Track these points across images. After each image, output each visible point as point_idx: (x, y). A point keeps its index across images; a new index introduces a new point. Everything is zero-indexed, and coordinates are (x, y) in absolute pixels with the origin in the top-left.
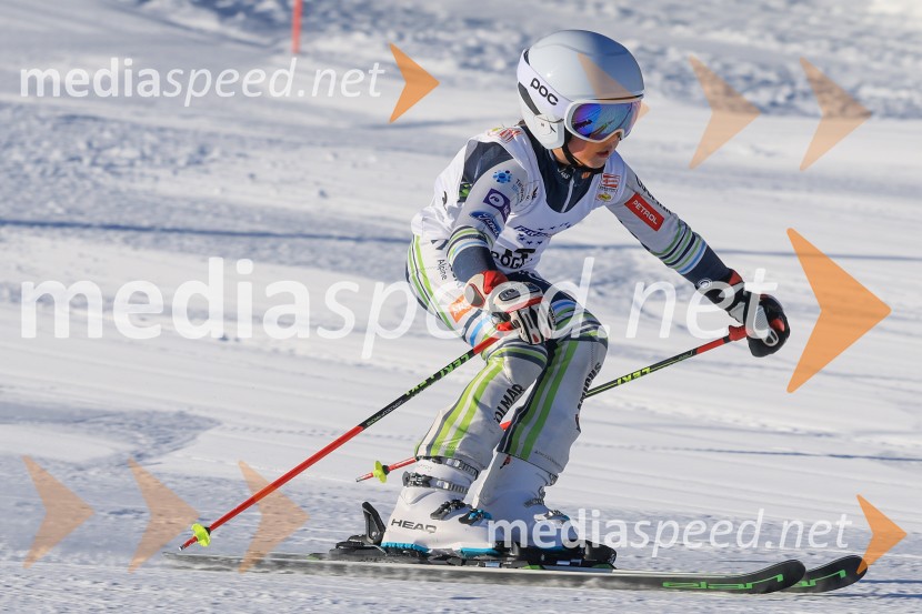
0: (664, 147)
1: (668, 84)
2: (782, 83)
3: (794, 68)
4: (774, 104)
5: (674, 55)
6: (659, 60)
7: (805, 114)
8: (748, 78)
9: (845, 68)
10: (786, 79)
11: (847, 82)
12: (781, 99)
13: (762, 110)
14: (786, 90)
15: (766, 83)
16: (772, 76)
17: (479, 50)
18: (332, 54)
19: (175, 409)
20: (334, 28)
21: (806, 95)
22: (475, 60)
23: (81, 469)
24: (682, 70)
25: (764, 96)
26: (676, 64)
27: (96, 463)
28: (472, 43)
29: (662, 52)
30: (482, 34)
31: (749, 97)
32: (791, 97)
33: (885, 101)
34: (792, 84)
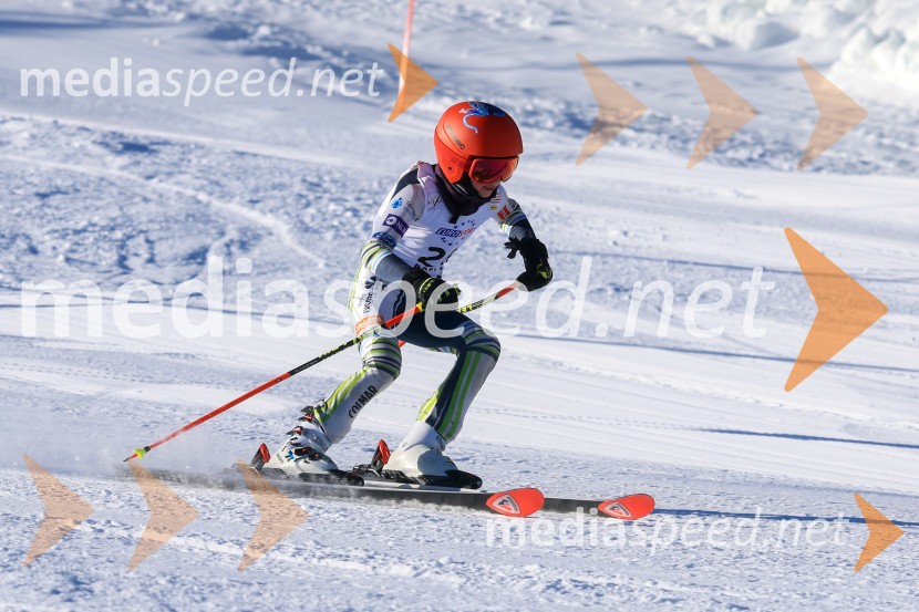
0: (670, 190)
1: (672, 142)
2: (755, 144)
3: (764, 132)
4: (750, 160)
5: (676, 121)
6: (665, 124)
7: (774, 168)
8: (731, 140)
9: (801, 134)
10: (759, 141)
11: (803, 145)
12: (755, 156)
13: (741, 164)
14: (759, 150)
15: (743, 144)
16: (748, 138)
17: (534, 113)
18: (427, 112)
19: (327, 376)
20: (430, 93)
21: (773, 154)
22: (531, 120)
23: (262, 420)
24: (683, 132)
25: (743, 154)
26: (678, 127)
27: (273, 416)
28: (530, 108)
29: (668, 120)
30: (537, 101)
31: (730, 154)
32: (762, 156)
33: (831, 159)
34: (763, 144)
